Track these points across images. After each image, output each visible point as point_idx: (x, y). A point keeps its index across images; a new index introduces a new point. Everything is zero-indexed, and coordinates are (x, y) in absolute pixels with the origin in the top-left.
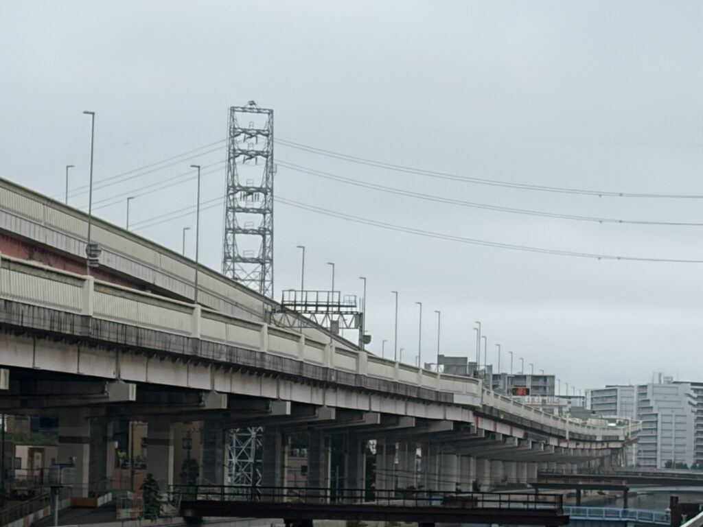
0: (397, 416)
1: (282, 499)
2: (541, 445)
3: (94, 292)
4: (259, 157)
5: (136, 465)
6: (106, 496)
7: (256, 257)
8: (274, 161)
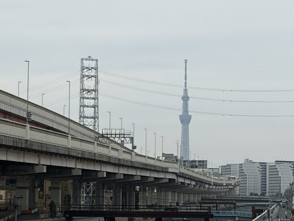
0: (147, 177)
1: (103, 210)
2: (202, 188)
3: (30, 131)
4: (92, 78)
5: (47, 197)
6: (35, 209)
7: (92, 116)
8: (98, 79)
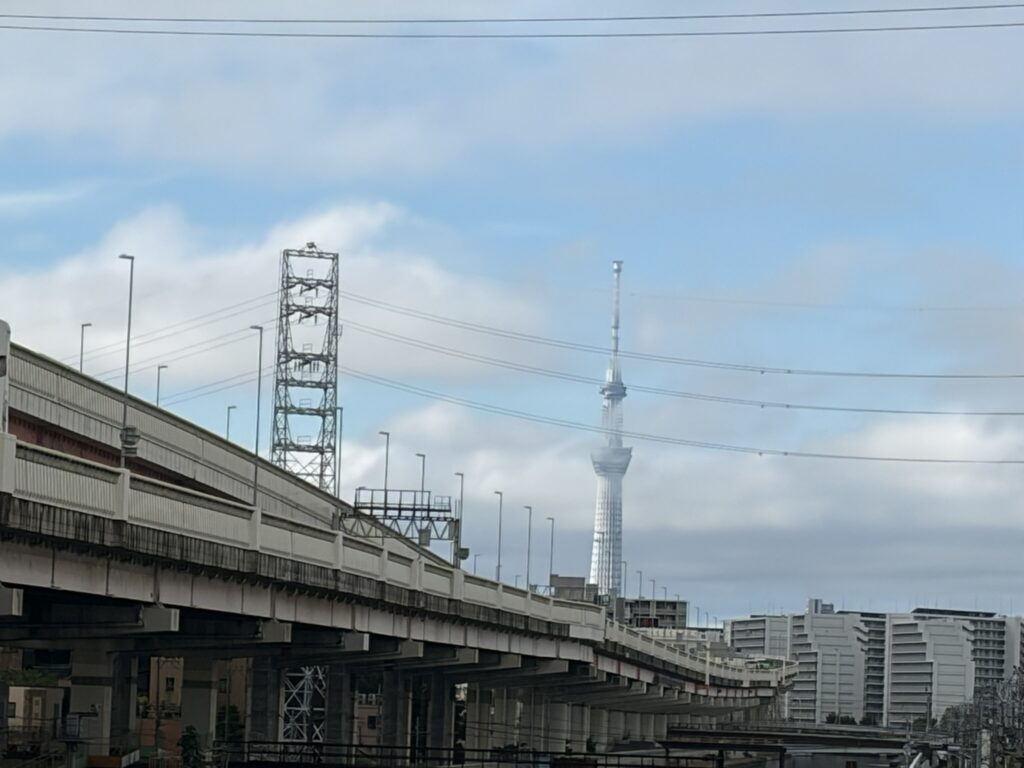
0: (499, 653)
2: (674, 693)
3: (130, 490)
4: (320, 315)
5: (161, 713)
6: (132, 754)
7: (313, 444)
8: (340, 322)
